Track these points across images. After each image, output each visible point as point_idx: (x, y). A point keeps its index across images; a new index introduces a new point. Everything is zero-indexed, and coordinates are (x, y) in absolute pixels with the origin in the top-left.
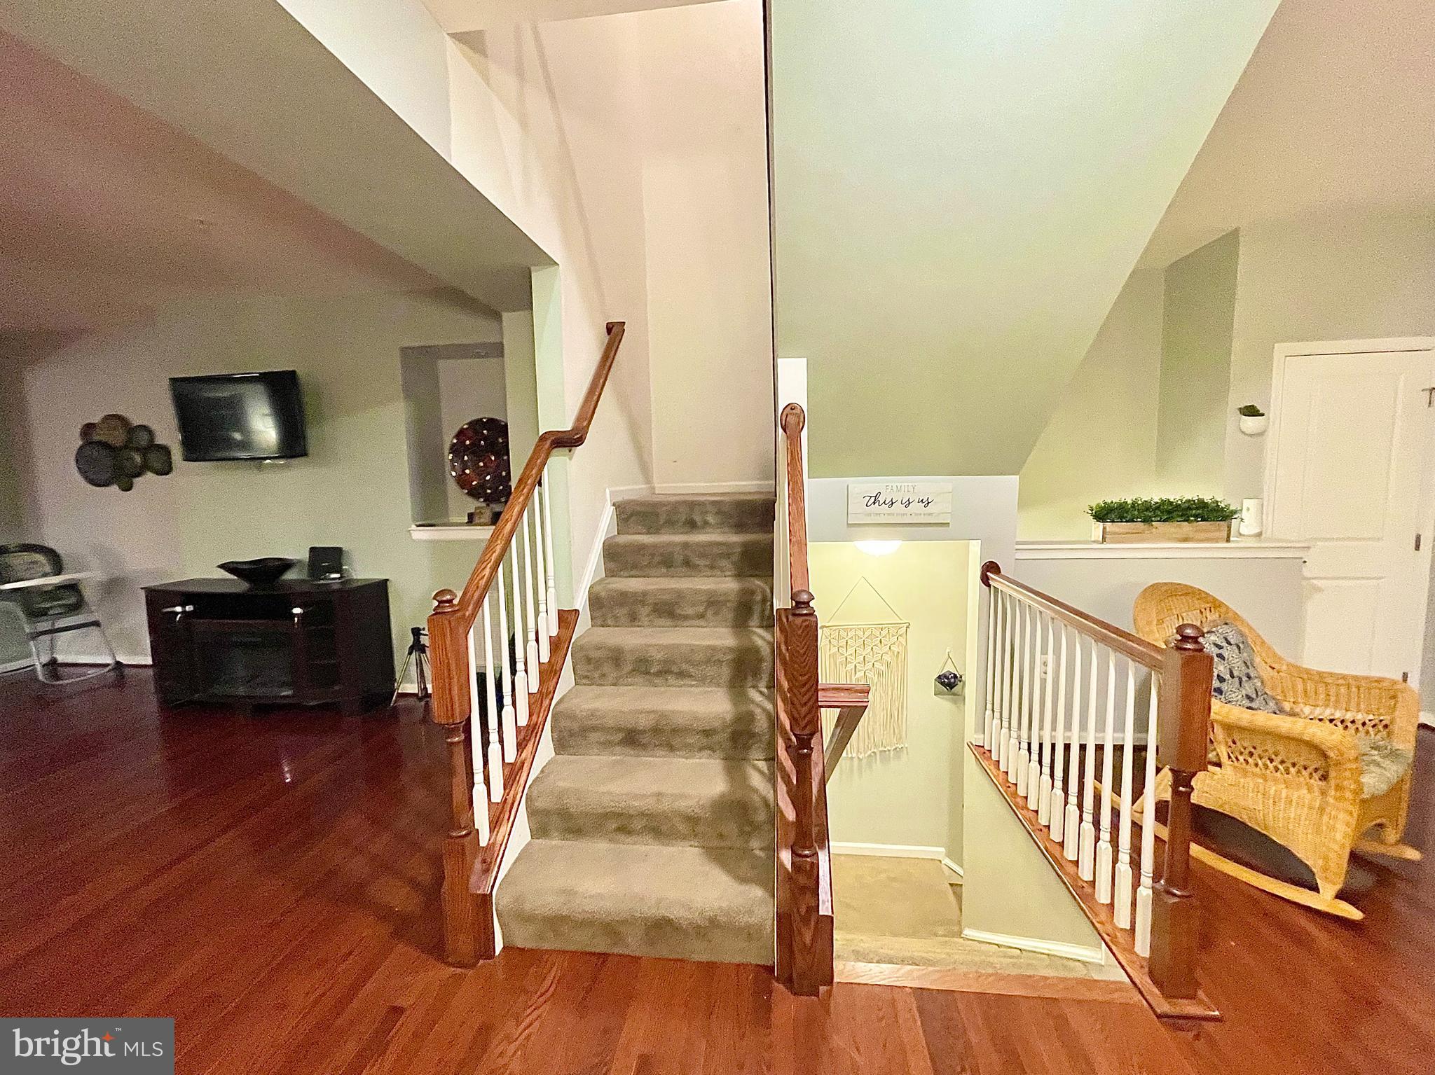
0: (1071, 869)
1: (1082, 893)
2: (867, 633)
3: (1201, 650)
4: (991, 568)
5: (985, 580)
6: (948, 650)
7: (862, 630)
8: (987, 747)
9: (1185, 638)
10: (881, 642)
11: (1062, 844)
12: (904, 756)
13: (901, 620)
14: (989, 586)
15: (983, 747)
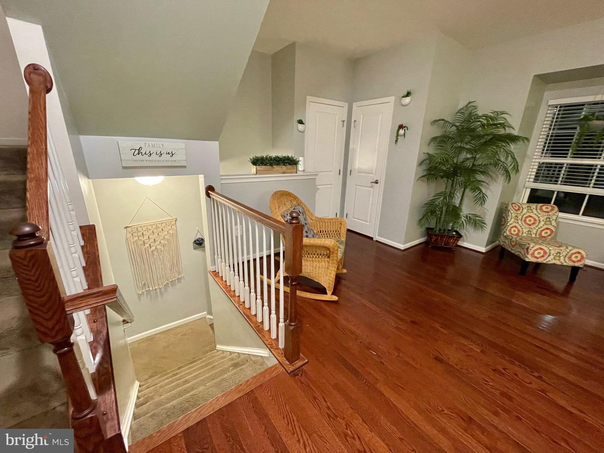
0: (254, 319)
1: (258, 328)
2: (154, 227)
3: (298, 223)
4: (210, 189)
5: (208, 195)
6: (197, 228)
7: (151, 225)
8: (217, 271)
9: (293, 218)
10: (162, 230)
11: (250, 308)
12: (182, 280)
13: (172, 217)
14: (210, 197)
15: (215, 271)
